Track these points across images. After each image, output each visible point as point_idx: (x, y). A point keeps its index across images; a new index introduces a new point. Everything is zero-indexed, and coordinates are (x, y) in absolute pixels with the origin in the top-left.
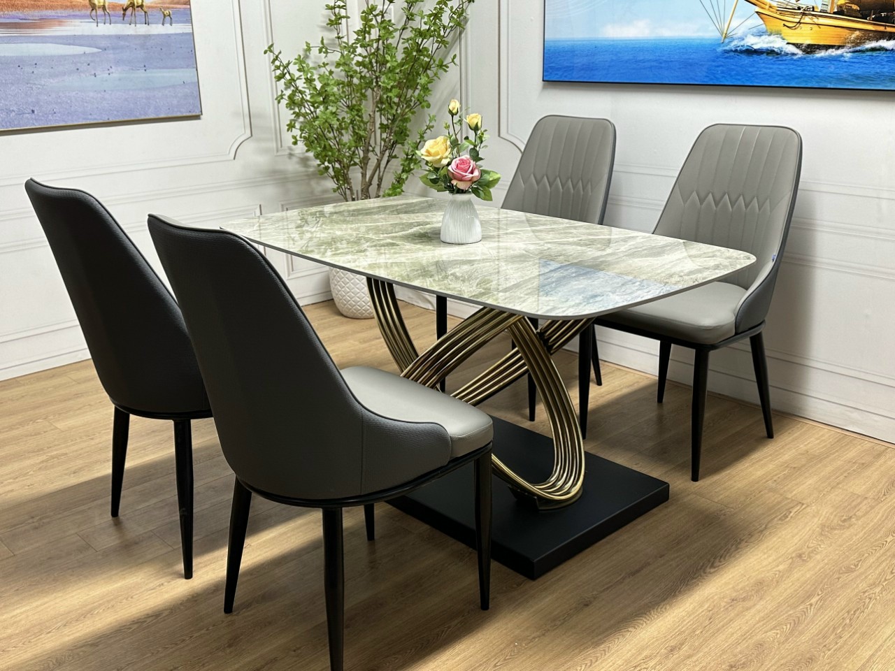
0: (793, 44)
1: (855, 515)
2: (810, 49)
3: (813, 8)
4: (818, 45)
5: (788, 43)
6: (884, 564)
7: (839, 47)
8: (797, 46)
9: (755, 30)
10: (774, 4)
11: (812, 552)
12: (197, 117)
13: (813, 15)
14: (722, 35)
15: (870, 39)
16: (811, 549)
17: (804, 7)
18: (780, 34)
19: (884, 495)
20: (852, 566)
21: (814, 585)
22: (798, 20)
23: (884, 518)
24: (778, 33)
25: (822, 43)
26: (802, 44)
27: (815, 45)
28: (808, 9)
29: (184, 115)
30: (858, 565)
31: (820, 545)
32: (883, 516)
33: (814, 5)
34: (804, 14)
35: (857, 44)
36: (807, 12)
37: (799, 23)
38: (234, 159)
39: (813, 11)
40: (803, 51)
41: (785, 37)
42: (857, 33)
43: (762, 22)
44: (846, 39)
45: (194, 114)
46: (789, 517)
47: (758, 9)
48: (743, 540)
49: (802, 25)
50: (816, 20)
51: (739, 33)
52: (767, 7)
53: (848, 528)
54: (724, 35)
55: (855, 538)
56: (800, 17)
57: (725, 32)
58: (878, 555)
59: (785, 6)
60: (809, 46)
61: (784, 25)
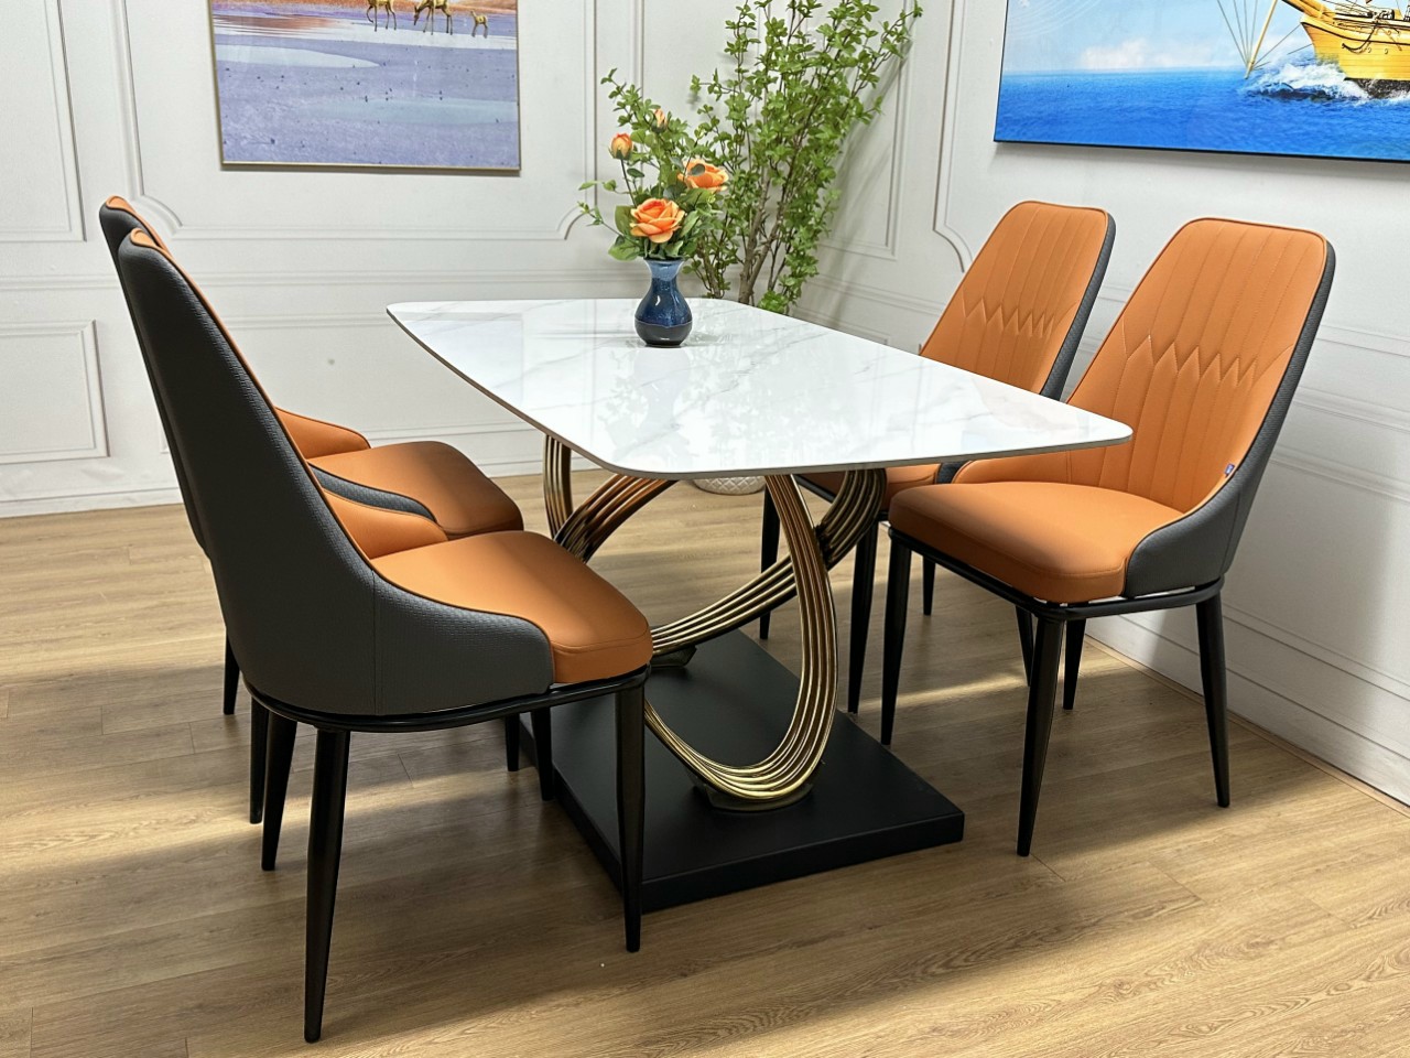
0: (1355, 80)
1: (1283, 939)
2: (1382, 88)
3: (1393, 13)
4: (1395, 82)
5: (1347, 79)
6: (1271, 1039)
8: (1361, 83)
9: (1297, 56)
10: (1331, 8)
11: (1148, 985)
12: (515, 173)
13: (1392, 27)
14: (1247, 65)
16: (1149, 979)
17: (1379, 11)
18: (1336, 62)
19: (1370, 918)
20: (1205, 1028)
21: (1105, 1041)
22: (1365, 37)
23: (1336, 958)
24: (1334, 61)
25: (1401, 78)
26: (1368, 80)
27: (1391, 81)
28: (1385, 14)
29: (494, 167)
30: (1216, 1028)
31: (1172, 976)
32: (1336, 954)
33: (1395, 9)
34: (1377, 25)
36: (1383, 22)
37: (1368, 41)
38: (566, 238)
39: (1393, 19)
40: (1370, 93)
41: (1343, 68)
43: (1310, 42)
45: (508, 168)
46: (1156, 915)
47: (1305, 18)
48: (1036, 935)
49: (1372, 45)
50: (1395, 36)
51: (1273, 61)
52: (1320, 14)
53: (1252, 959)
54: (1250, 65)
55: (1250, 979)
56: (1370, 30)
57: (1252, 60)
58: (1273, 1019)
59: (1348, 11)
60: (1380, 82)
61: (1344, 46)
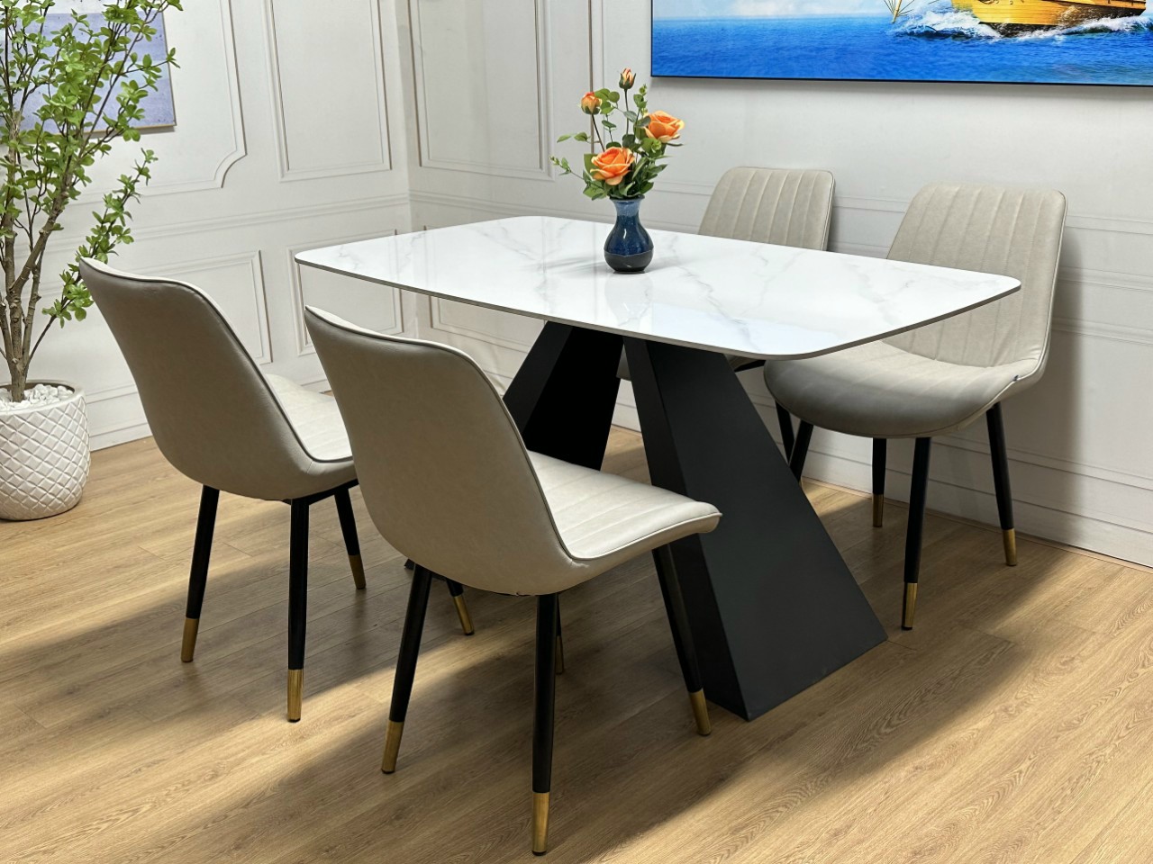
0: (988, 24)
1: (1078, 655)
2: (1011, 30)
4: (1022, 25)
5: (981, 23)
6: (1117, 717)
7: (1048, 28)
8: (993, 26)
11: (1022, 704)
12: (169, 129)
14: (893, 13)
15: (1088, 17)
16: (1019, 701)
18: (971, 11)
19: (1118, 628)
20: (1075, 722)
21: (1025, 746)
23: (1117, 658)
24: (968, 9)
25: (1025, 22)
26: (999, 24)
27: (1017, 25)
30: (1082, 719)
31: (1032, 695)
32: (1115, 656)
35: (1073, 24)
38: (222, 187)
40: (1002, 34)
41: (976, 15)
42: (1072, 8)
44: (1057, 16)
46: (991, 660)
48: (929, 691)
51: (916, 10)
53: (1070, 672)
55: (1078, 685)
57: (896, 8)
58: (1109, 706)
60: (1009, 26)
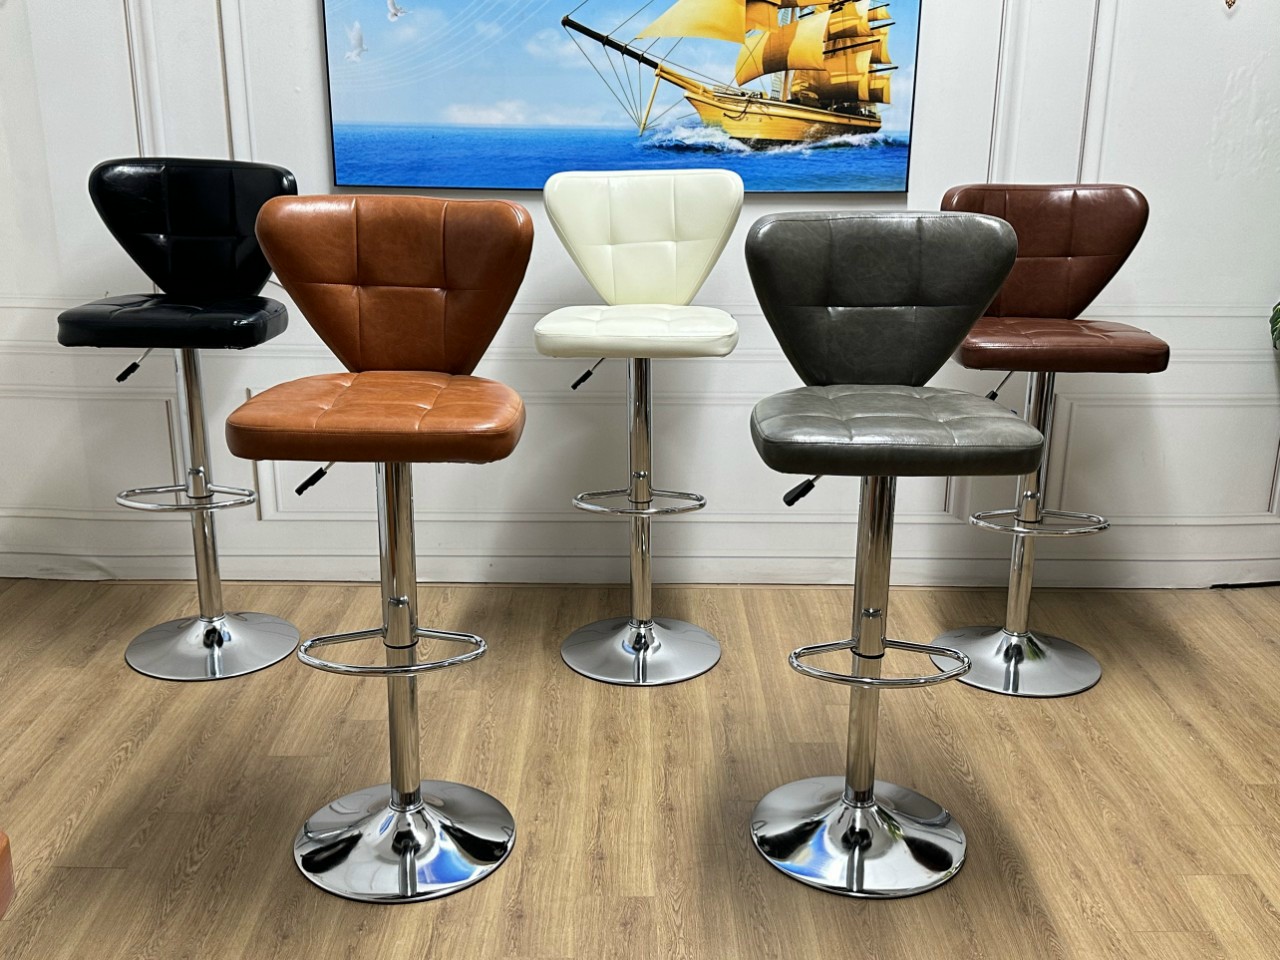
0: (739, 139)
2: (761, 145)
3: (761, 94)
4: (771, 140)
7: (796, 143)
8: (744, 141)
9: (685, 120)
10: (710, 88)
13: (761, 103)
14: (639, 126)
15: (832, 133)
17: (750, 93)
18: (721, 126)
22: (742, 109)
24: (718, 125)
25: (775, 138)
26: (749, 139)
27: (767, 140)
28: (754, 95)
33: (762, 91)
34: (749, 102)
35: (818, 139)
36: (754, 100)
37: (744, 112)
39: (761, 98)
40: (752, 148)
41: (727, 130)
42: (817, 126)
43: (695, 110)
44: (804, 133)
47: (687, 93)
49: (747, 115)
50: (765, 109)
51: (664, 123)
52: (701, 91)
54: (642, 126)
56: (745, 105)
57: (643, 122)
59: (724, 91)
60: (759, 141)
61: (725, 115)
